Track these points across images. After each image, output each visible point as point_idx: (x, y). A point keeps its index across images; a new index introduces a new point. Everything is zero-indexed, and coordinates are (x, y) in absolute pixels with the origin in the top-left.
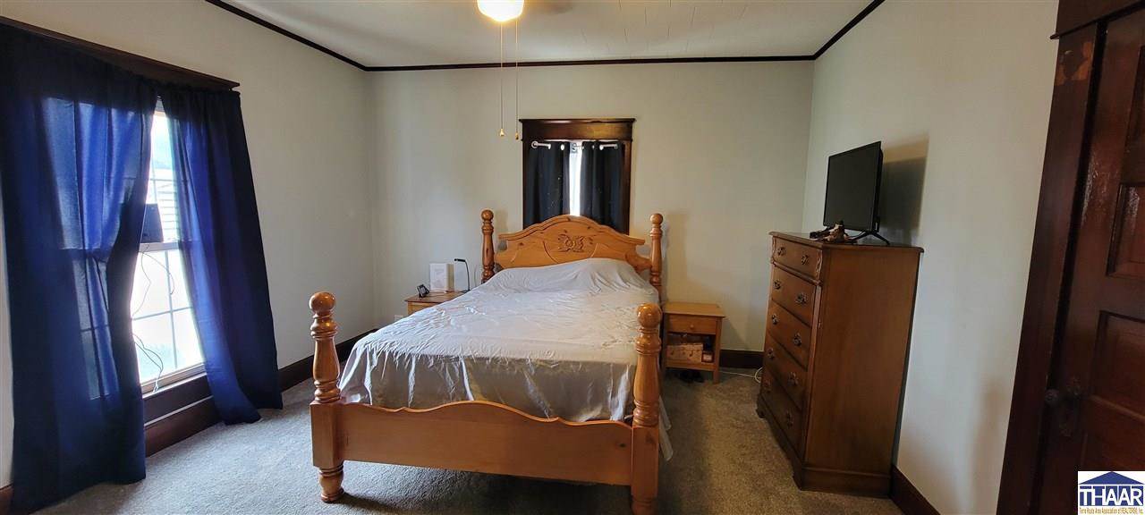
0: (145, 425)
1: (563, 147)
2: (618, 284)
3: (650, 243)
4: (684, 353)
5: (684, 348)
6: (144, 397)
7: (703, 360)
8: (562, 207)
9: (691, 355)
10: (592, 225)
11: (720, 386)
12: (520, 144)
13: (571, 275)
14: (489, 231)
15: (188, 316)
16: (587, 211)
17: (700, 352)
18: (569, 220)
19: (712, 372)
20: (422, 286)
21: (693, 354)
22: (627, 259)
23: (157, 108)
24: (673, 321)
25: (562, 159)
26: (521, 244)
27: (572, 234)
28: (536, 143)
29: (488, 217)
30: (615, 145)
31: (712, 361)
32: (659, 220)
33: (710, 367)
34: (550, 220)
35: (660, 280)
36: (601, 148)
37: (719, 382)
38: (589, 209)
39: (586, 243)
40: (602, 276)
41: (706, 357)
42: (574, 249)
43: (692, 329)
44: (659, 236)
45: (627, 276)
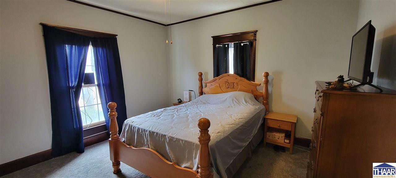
0: (84, 138)
1: (226, 46)
2: (243, 103)
3: (263, 86)
4: (275, 137)
5: (275, 135)
6: (83, 130)
7: (284, 142)
8: (227, 70)
9: (278, 139)
10: (237, 78)
11: (293, 156)
12: (212, 46)
13: (225, 98)
14: (201, 80)
15: (100, 106)
16: (236, 72)
17: (283, 138)
18: (228, 75)
19: (290, 148)
20: (180, 99)
21: (279, 138)
22: (252, 92)
23: (90, 44)
24: (269, 121)
25: (226, 50)
26: (211, 85)
27: (230, 81)
28: (217, 45)
29: (201, 75)
30: (248, 43)
31: (289, 143)
32: (267, 75)
33: (288, 146)
34: (221, 75)
35: (268, 102)
36: (242, 45)
37: (292, 154)
38: (237, 70)
39: (235, 85)
40: (237, 100)
41: (286, 141)
42: (230, 87)
43: (278, 126)
44: (267, 82)
45: (248, 100)
